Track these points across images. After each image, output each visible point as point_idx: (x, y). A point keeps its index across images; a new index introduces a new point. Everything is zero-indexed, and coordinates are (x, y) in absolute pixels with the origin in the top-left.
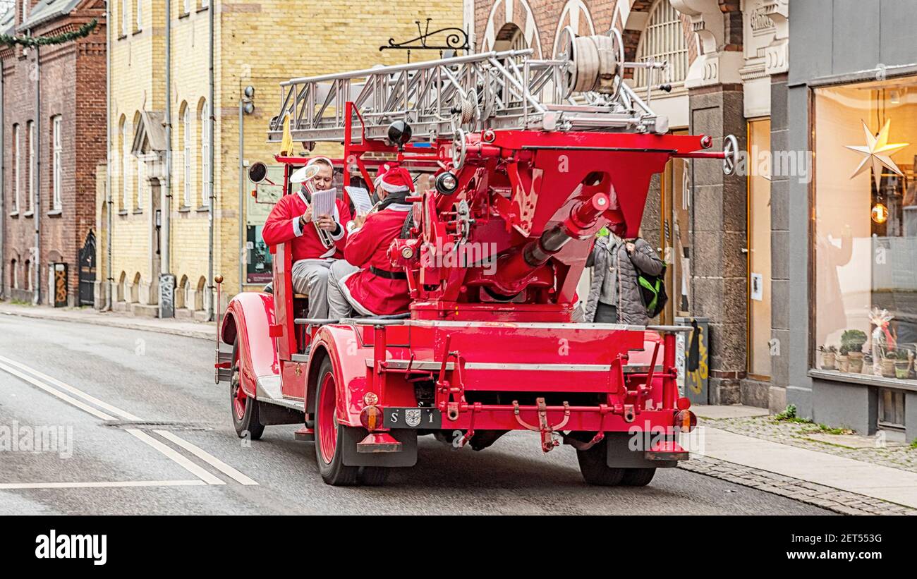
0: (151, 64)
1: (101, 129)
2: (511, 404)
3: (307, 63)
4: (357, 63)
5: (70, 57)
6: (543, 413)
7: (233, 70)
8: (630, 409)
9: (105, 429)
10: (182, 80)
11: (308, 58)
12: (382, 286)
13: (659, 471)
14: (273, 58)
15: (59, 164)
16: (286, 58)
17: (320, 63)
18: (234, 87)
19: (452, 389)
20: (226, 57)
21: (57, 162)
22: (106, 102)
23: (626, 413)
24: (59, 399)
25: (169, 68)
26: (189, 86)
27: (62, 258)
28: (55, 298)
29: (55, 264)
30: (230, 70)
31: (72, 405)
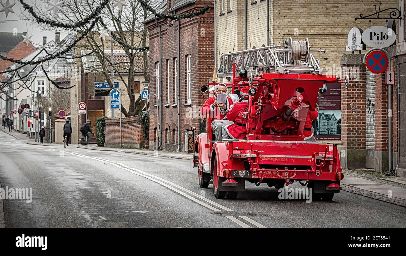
0: (237, 28)
1: (211, 61)
2: (276, 169)
3: (317, 27)
4: (343, 27)
5: (195, 24)
6: (287, 172)
7: (279, 31)
8: (318, 171)
9: (214, 216)
10: (253, 36)
11: (318, 24)
12: (239, 129)
13: (335, 194)
14: (300, 25)
15: (190, 79)
16: (306, 25)
17: (323, 27)
18: (280, 40)
19: (254, 163)
20: (276, 24)
21: (189, 79)
22: (214, 48)
23: (317, 173)
24: (190, 200)
25: (246, 30)
26: (257, 39)
27: (192, 128)
28: (188, 149)
29: (188, 131)
30: (278, 31)
31: (197, 203)
